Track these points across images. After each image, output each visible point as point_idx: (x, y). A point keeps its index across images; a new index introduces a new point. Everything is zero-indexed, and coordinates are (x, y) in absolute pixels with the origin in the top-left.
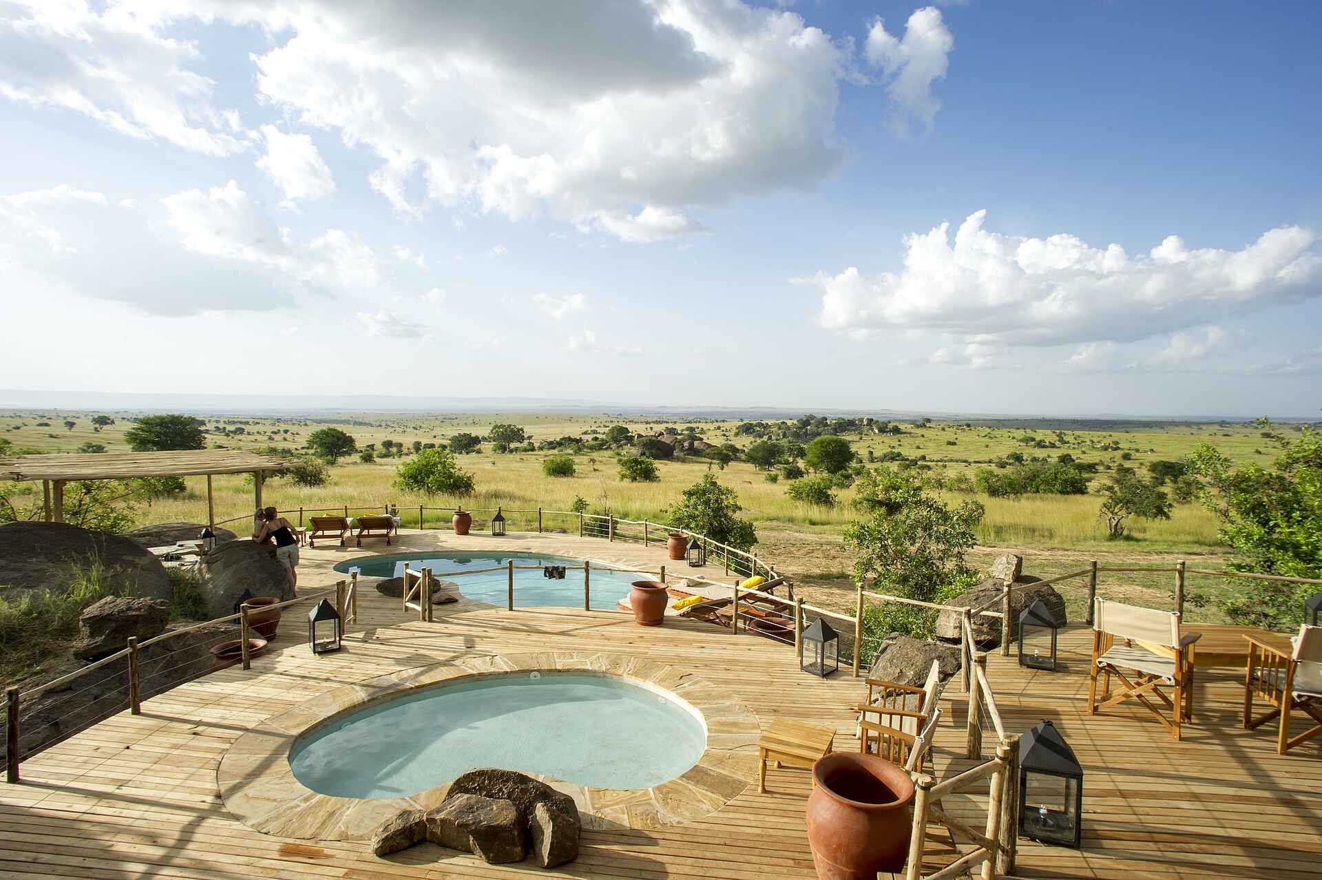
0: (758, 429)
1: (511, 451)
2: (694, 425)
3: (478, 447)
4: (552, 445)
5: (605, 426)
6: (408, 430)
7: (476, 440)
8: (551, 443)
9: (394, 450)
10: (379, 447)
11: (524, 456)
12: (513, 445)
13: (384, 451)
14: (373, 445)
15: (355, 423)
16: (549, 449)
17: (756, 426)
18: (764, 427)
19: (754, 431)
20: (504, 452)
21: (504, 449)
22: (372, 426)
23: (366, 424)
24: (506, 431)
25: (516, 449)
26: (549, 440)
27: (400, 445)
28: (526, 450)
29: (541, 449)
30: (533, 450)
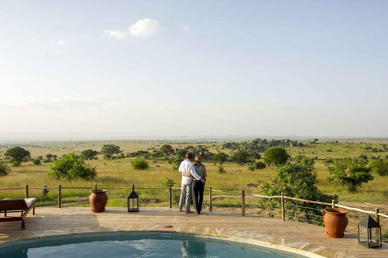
0: (233, 145)
1: (113, 158)
2: (202, 145)
3: (95, 157)
4: (133, 155)
5: (158, 146)
6: (60, 149)
7: (95, 153)
8: (132, 154)
9: (52, 159)
10: (45, 158)
11: (120, 160)
12: (114, 155)
13: (47, 159)
14: (42, 157)
15: (33, 146)
16: (132, 157)
17: (232, 144)
18: (236, 145)
19: (231, 147)
20: (109, 159)
21: (109, 157)
22: (41, 147)
23: (39, 147)
24: (110, 148)
25: (115, 157)
26: (131, 153)
27: (56, 156)
28: (120, 158)
29: (128, 157)
30: (124, 157)
